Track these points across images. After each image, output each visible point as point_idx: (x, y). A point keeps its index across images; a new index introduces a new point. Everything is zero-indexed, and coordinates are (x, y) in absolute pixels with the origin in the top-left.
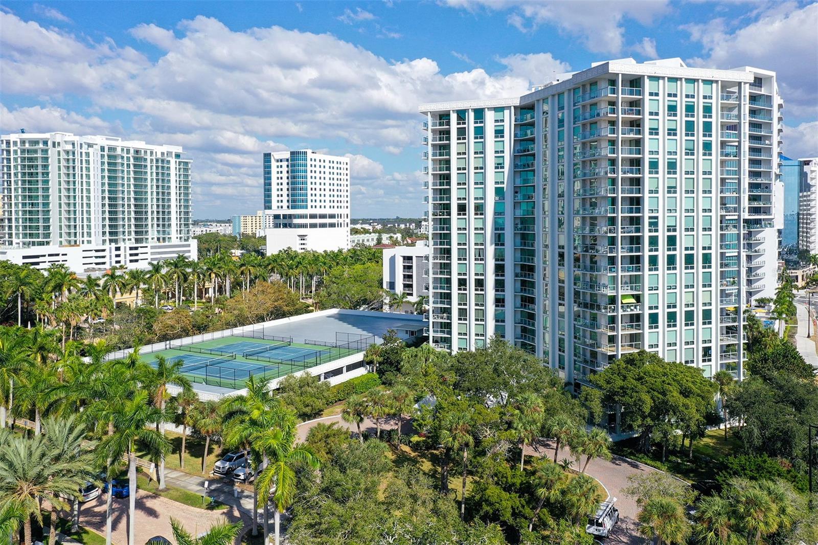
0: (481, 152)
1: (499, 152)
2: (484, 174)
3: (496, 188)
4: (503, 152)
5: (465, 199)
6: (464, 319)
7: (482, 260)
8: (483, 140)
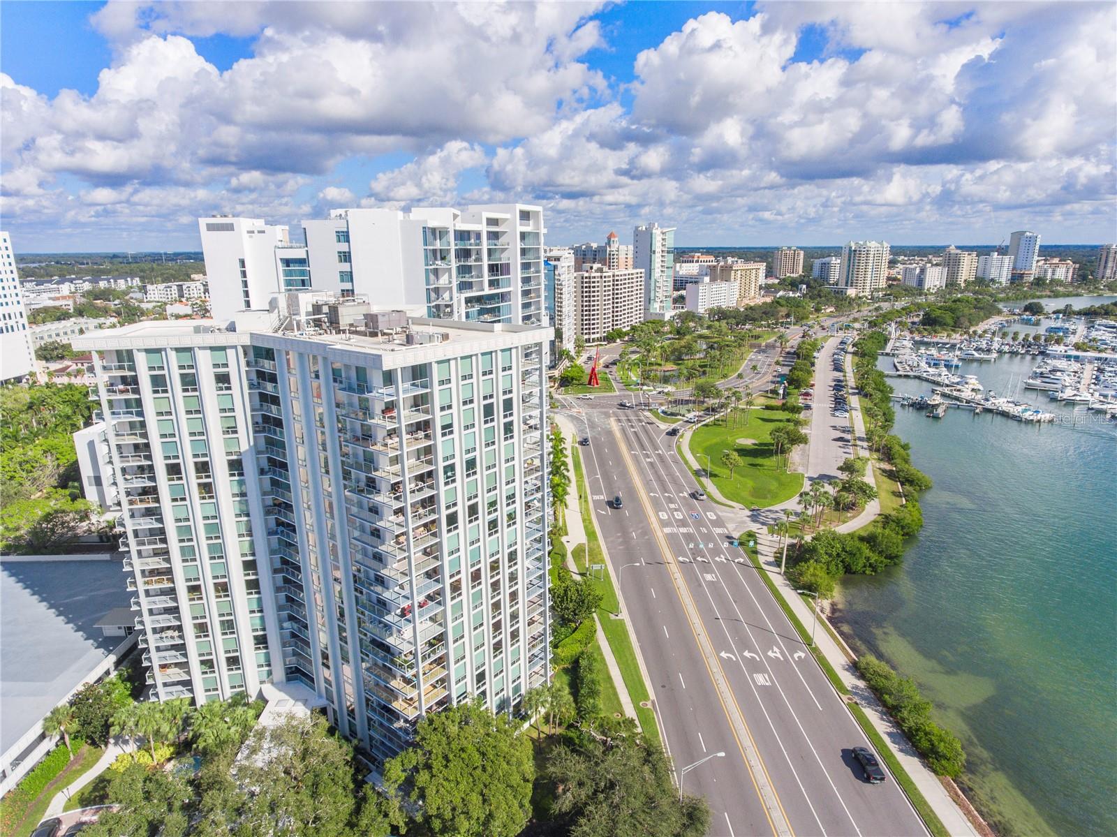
0: (197, 411)
1: (227, 411)
2: (206, 444)
3: (229, 461)
6: (205, 636)
7: (222, 557)
8: (197, 393)
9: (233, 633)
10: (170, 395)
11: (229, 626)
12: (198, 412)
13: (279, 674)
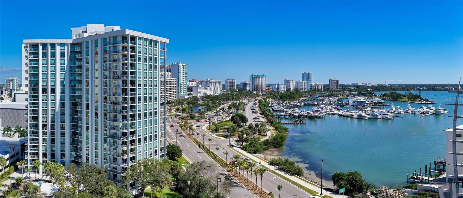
2: (55, 74)
5: (46, 86)
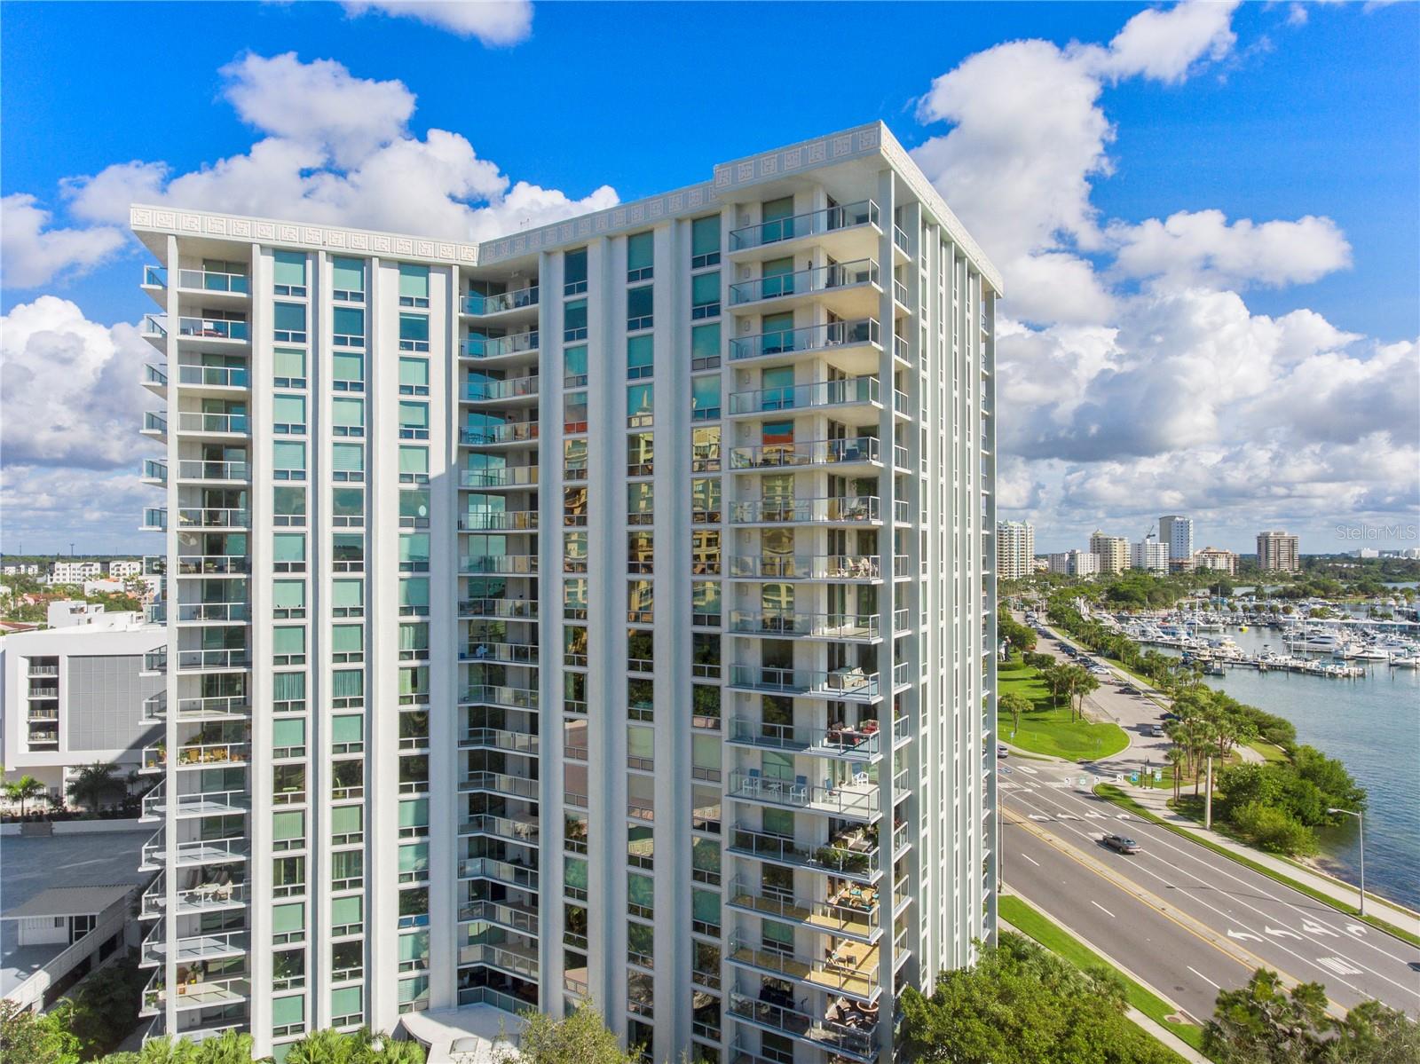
0: (359, 385)
1: (414, 392)
3: (402, 493)
4: (425, 390)
6: (295, 891)
7: (359, 703)
8: (362, 350)
9: (358, 883)
10: (308, 346)
11: (353, 867)
12: (357, 386)
13: (444, 985)
